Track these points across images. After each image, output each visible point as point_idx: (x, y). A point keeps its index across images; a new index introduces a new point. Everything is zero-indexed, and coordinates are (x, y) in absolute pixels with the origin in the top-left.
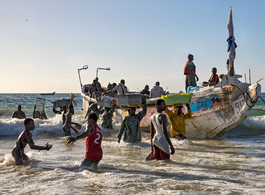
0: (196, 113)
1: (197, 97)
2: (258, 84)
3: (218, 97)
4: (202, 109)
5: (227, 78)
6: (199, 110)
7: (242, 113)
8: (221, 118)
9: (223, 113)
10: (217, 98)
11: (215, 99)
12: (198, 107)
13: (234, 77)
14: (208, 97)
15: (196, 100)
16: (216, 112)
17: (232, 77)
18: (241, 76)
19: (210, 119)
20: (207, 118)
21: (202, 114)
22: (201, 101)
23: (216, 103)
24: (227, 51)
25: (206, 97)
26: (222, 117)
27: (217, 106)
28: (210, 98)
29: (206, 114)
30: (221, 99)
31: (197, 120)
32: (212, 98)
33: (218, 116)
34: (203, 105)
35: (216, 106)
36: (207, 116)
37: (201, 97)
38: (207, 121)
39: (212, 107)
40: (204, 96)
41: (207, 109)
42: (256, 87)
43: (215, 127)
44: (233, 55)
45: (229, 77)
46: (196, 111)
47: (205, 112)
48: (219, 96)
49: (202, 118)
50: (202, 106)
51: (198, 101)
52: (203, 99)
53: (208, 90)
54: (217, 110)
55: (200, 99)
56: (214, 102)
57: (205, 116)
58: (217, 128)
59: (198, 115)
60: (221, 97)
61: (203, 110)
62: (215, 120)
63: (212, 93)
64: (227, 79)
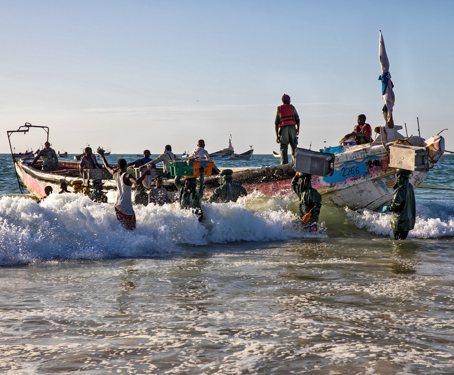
0: (341, 184)
1: (343, 161)
2: (441, 137)
3: (377, 159)
4: (352, 177)
5: (385, 131)
6: (345, 180)
7: (416, 178)
8: (381, 189)
9: (384, 181)
10: (375, 160)
11: (372, 162)
12: (343, 176)
13: (393, 129)
14: (361, 160)
15: (340, 166)
16: (374, 180)
17: (391, 129)
18: (401, 128)
19: (362, 191)
20: (357, 190)
21: (351, 185)
22: (348, 167)
23: (374, 167)
24: (382, 93)
25: (358, 161)
26: (383, 187)
27: (376, 172)
28: (363, 161)
29: (357, 185)
30: (382, 161)
31: (340, 195)
32: (367, 161)
33: (376, 186)
34: (353, 172)
35: (374, 172)
36: (358, 188)
37: (349, 162)
38: (357, 194)
39: (368, 173)
40: (355, 158)
41: (360, 177)
42: (439, 140)
43: (370, 202)
44: (391, 98)
45: (388, 130)
46: (340, 182)
47: (356, 182)
48: (379, 157)
49: (349, 191)
50: (350, 173)
51: (342, 167)
52: (353, 163)
53: (361, 150)
54: (376, 176)
55: (347, 164)
56: (370, 167)
57: (355, 187)
58: (373, 203)
59: (344, 188)
60: (383, 159)
61: (352, 180)
62: (372, 191)
63: (369, 154)
64: (385, 133)
